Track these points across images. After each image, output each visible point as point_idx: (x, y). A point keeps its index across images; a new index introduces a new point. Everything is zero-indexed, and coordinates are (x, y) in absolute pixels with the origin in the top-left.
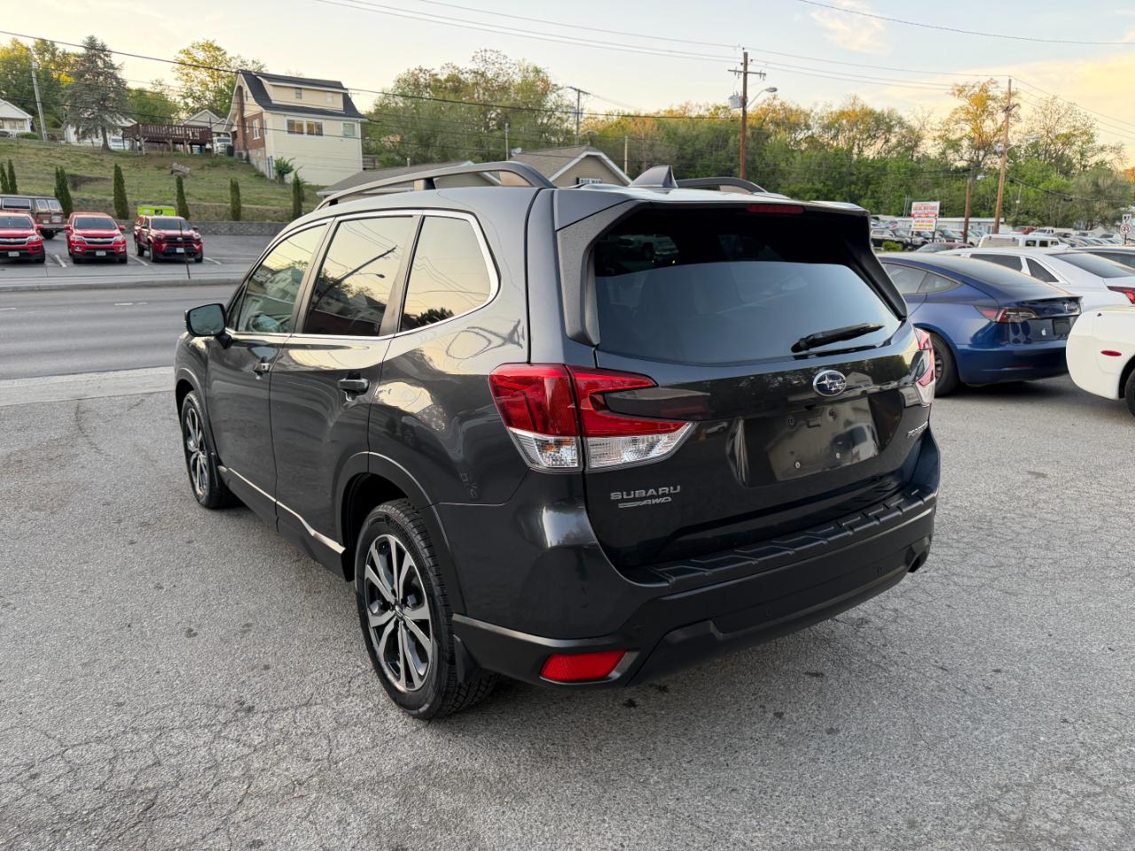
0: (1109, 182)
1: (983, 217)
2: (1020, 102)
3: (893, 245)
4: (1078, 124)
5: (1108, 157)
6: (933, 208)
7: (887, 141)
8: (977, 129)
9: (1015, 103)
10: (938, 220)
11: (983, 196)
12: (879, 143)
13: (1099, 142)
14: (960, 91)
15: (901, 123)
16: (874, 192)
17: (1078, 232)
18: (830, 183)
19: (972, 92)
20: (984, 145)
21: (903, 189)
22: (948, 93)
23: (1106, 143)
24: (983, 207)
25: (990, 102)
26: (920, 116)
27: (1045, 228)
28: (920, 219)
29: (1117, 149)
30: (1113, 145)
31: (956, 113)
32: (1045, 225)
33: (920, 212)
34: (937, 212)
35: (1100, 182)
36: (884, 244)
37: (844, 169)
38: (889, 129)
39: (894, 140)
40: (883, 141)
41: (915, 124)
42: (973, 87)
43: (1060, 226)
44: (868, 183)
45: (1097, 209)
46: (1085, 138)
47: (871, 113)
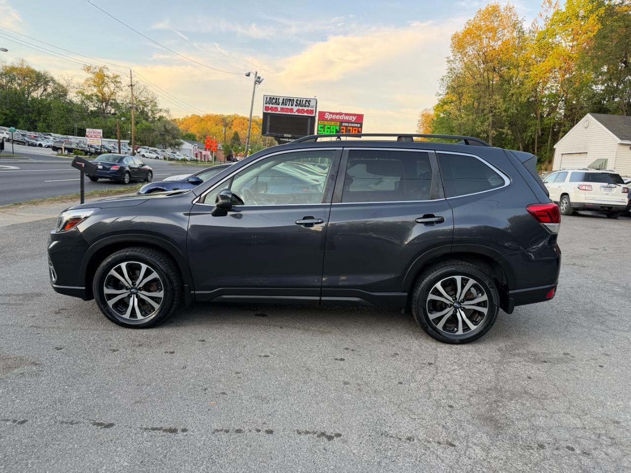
0: (171, 127)
1: (113, 139)
2: (122, 81)
3: (80, 152)
4: (150, 97)
5: (164, 115)
6: (99, 133)
7: (45, 90)
8: (101, 91)
9: (119, 81)
10: (103, 139)
11: (111, 128)
12: (40, 91)
13: (160, 107)
14: (88, 69)
15: (54, 81)
16: (45, 119)
17: (161, 150)
18: (13, 110)
19: (95, 71)
20: (104, 100)
21: (63, 120)
22: (81, 69)
23: (162, 108)
24: (112, 133)
25: (106, 78)
26: (66, 78)
27: (145, 147)
28: (92, 138)
29: (167, 111)
30: (165, 109)
31: (88, 81)
32: (144, 145)
33: (92, 134)
34: (102, 135)
35: (167, 126)
36: (74, 151)
37: (23, 103)
38: (46, 83)
39: (49, 90)
40: (43, 89)
41: (62, 82)
42: (95, 68)
43: (151, 146)
44: (40, 113)
45: (167, 140)
46: (153, 104)
47: (33, 71)
